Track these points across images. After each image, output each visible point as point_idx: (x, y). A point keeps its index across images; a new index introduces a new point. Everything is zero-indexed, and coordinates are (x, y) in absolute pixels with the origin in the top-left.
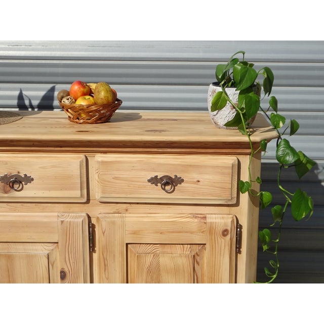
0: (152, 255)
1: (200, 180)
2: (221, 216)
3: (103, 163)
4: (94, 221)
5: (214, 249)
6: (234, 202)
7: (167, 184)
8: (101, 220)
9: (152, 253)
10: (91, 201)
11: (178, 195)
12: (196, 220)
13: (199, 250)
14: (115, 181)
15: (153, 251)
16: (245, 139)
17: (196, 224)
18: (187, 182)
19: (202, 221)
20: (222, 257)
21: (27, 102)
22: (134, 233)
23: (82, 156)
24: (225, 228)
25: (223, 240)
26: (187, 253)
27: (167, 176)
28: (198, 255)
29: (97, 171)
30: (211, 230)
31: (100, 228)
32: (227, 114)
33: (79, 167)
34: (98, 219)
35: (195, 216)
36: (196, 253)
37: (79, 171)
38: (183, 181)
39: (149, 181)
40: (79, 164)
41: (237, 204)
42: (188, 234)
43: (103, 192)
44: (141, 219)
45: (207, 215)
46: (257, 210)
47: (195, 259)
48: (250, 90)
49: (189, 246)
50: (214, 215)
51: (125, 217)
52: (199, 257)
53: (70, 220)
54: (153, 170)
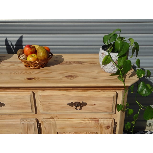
1: (95, 104)
2: (106, 119)
3: (42, 96)
4: (40, 122)
7: (78, 106)
8: (44, 122)
10: (38, 113)
11: (84, 111)
12: (93, 122)
14: (49, 104)
17: (93, 124)
18: (89, 105)
19: (96, 122)
22: (61, 128)
23: (31, 92)
24: (108, 125)
25: (107, 131)
27: (78, 102)
29: (40, 100)
30: (101, 126)
31: (43, 126)
33: (29, 98)
35: (93, 120)
37: (30, 100)
38: (86, 104)
39: (68, 104)
40: (29, 97)
42: (89, 128)
43: (44, 110)
44: (64, 122)
45: (99, 119)
50: (103, 119)
51: (56, 120)
53: (27, 123)
54: (70, 99)
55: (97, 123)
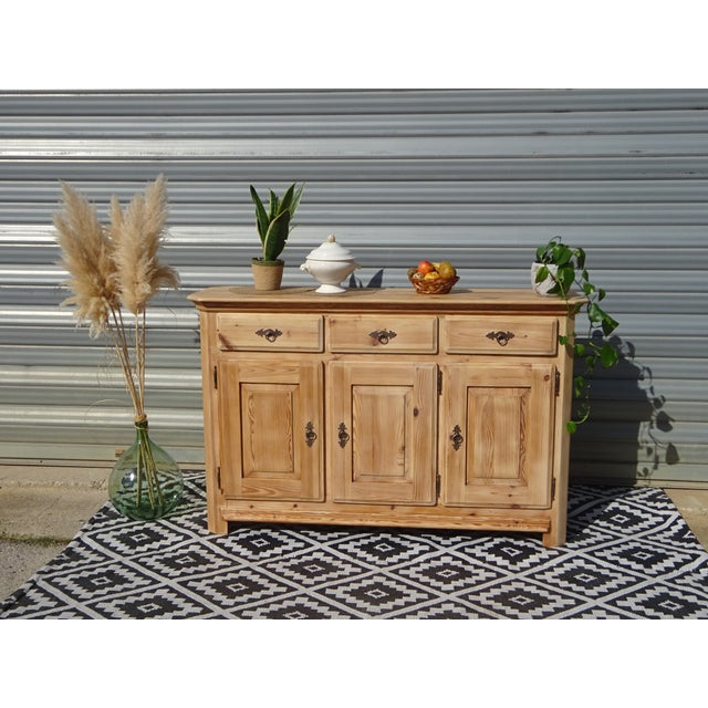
0: (488, 396)
1: (527, 335)
2: (543, 364)
3: (451, 322)
4: (441, 369)
5: (538, 392)
6: (554, 353)
7: (501, 338)
10: (440, 353)
11: (509, 348)
12: (523, 368)
13: (525, 393)
14: (460, 336)
15: (489, 393)
16: (564, 302)
17: (523, 370)
18: (517, 337)
19: (528, 368)
20: (544, 398)
21: (358, 284)
22: (475, 378)
23: (435, 317)
24: (546, 374)
25: (545, 384)
26: (515, 394)
27: (502, 332)
28: (524, 397)
30: (535, 375)
32: (548, 284)
33: (432, 325)
34: (445, 367)
35: (523, 365)
36: (523, 395)
37: (432, 328)
38: (514, 336)
39: (487, 336)
40: (432, 323)
41: (556, 356)
42: (517, 379)
43: (451, 345)
44: (480, 367)
45: (532, 364)
46: (572, 360)
47: (522, 400)
48: (566, 266)
49: (517, 389)
50: (538, 364)
51: (467, 365)
52: (525, 399)
53: (423, 367)
54: (491, 328)
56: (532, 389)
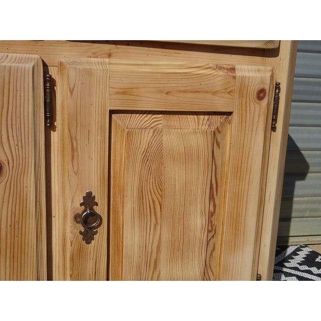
0: (152, 131)
2: (256, 67)
4: (53, 72)
5: (244, 121)
8: (68, 66)
9: (151, 128)
12: (221, 73)
13: (221, 123)
15: (152, 125)
17: (220, 79)
19: (230, 74)
20: (254, 133)
22: (124, 92)
24: (261, 87)
25: (257, 106)
26: (203, 127)
28: (219, 132)
30: (242, 89)
31: (65, 84)
36: (217, 128)
42: (208, 96)
45: (236, 66)
47: (216, 138)
49: (206, 117)
50: (246, 67)
51: (110, 64)
52: (220, 135)
55: (230, 76)
56: (235, 117)
